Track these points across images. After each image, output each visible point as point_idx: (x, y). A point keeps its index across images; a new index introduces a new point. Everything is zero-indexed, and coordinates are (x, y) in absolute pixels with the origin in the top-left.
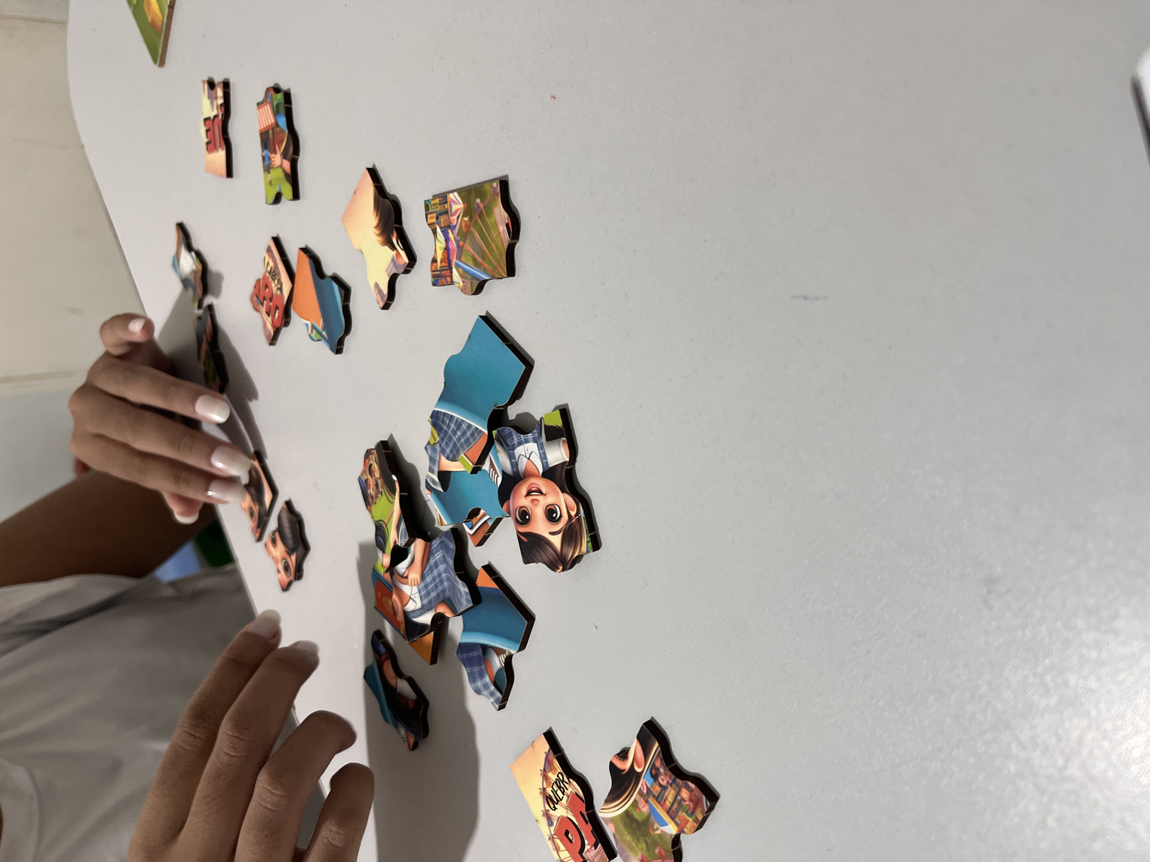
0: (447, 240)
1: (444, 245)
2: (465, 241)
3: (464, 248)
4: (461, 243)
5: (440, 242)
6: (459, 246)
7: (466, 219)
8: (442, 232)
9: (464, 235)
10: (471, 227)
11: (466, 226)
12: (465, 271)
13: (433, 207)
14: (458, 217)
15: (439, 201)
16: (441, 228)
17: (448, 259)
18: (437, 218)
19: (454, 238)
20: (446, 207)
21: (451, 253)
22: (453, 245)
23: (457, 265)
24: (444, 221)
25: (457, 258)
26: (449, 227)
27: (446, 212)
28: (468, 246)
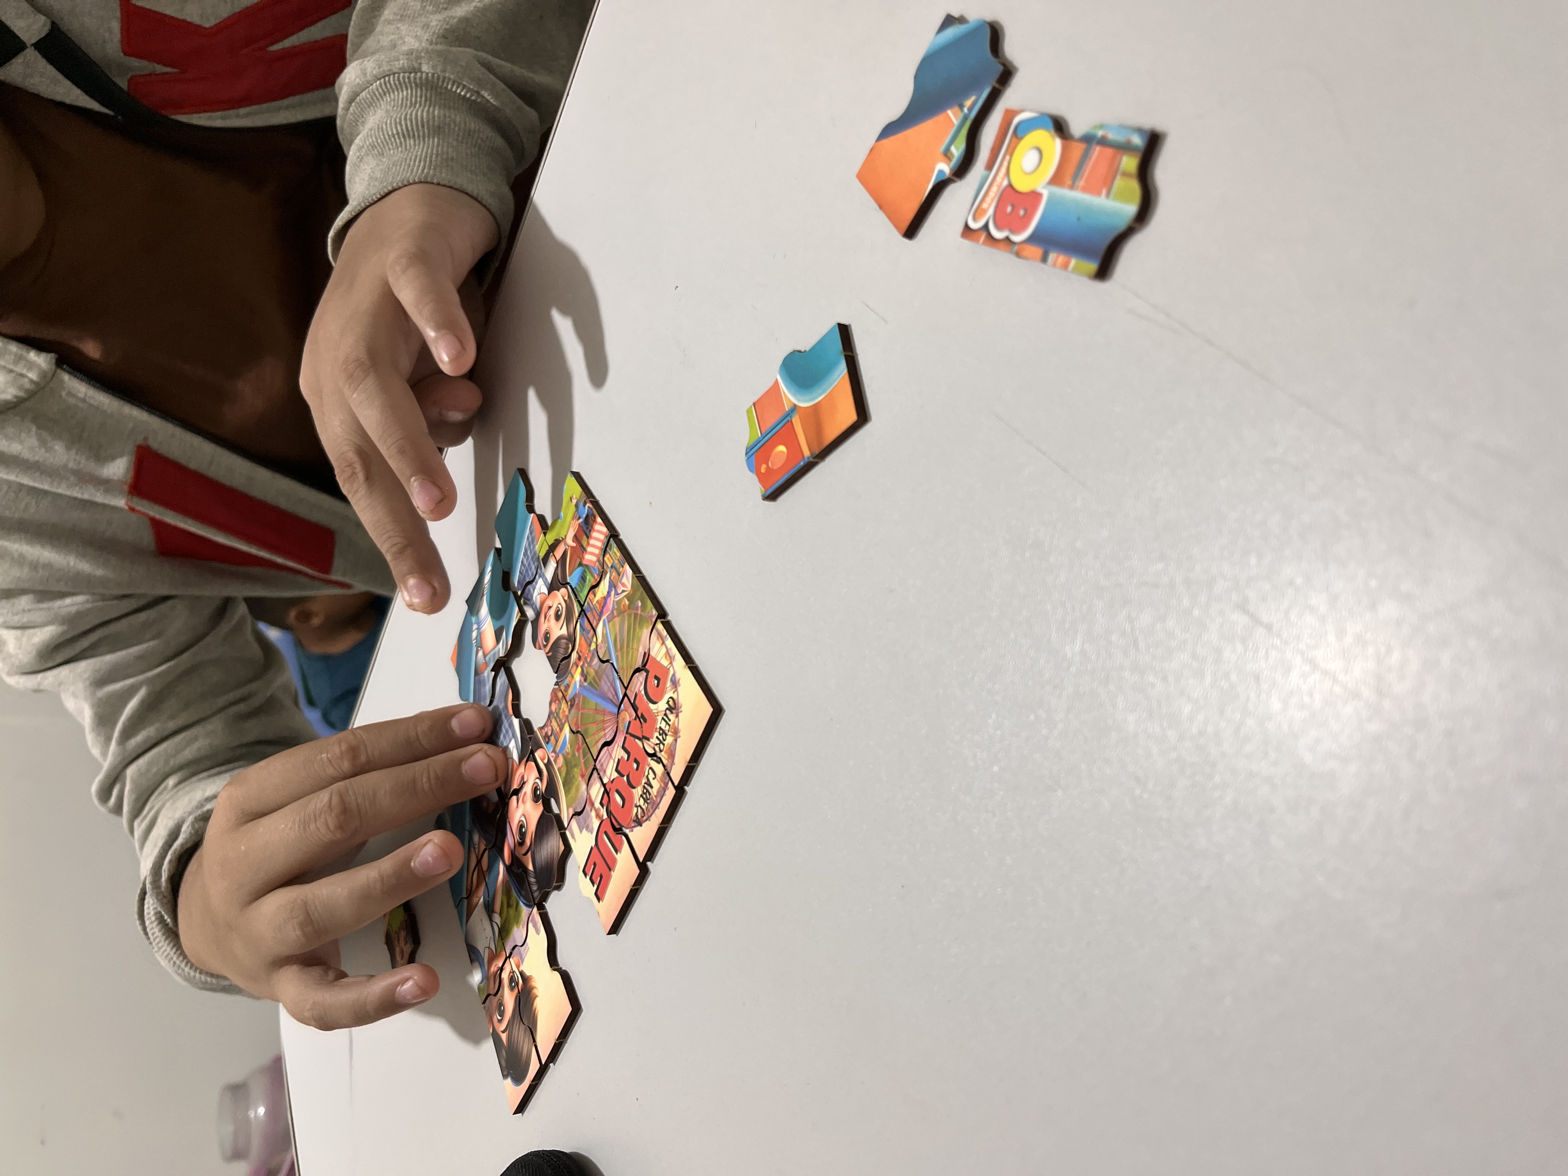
0: (609, 593)
1: (605, 594)
2: (618, 615)
3: (615, 619)
4: (615, 613)
5: (604, 588)
6: (612, 612)
7: (627, 603)
8: (609, 582)
9: (620, 611)
10: (627, 613)
11: (624, 605)
12: (606, 633)
13: (613, 553)
14: (623, 591)
15: (619, 557)
16: (610, 578)
17: (603, 607)
18: (612, 567)
19: (614, 601)
20: (621, 569)
21: (606, 608)
22: (610, 604)
23: (604, 620)
24: (614, 577)
25: (607, 617)
26: (615, 587)
27: (619, 575)
28: (617, 620)
